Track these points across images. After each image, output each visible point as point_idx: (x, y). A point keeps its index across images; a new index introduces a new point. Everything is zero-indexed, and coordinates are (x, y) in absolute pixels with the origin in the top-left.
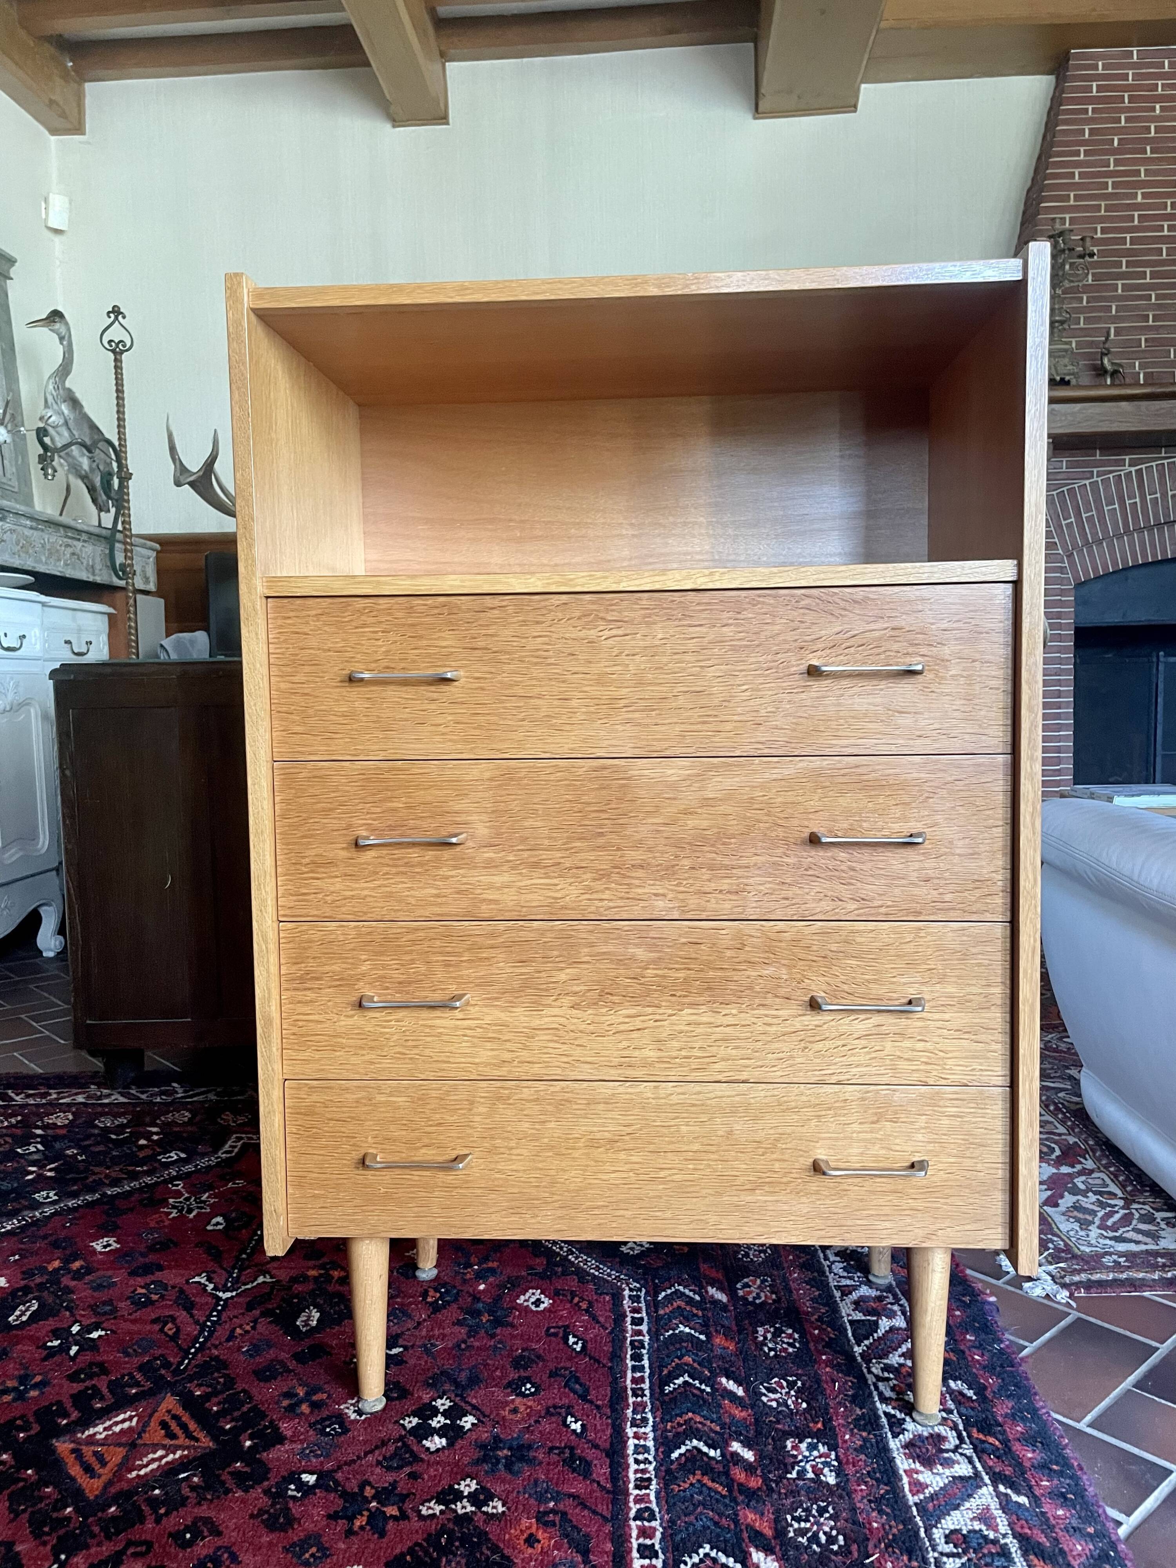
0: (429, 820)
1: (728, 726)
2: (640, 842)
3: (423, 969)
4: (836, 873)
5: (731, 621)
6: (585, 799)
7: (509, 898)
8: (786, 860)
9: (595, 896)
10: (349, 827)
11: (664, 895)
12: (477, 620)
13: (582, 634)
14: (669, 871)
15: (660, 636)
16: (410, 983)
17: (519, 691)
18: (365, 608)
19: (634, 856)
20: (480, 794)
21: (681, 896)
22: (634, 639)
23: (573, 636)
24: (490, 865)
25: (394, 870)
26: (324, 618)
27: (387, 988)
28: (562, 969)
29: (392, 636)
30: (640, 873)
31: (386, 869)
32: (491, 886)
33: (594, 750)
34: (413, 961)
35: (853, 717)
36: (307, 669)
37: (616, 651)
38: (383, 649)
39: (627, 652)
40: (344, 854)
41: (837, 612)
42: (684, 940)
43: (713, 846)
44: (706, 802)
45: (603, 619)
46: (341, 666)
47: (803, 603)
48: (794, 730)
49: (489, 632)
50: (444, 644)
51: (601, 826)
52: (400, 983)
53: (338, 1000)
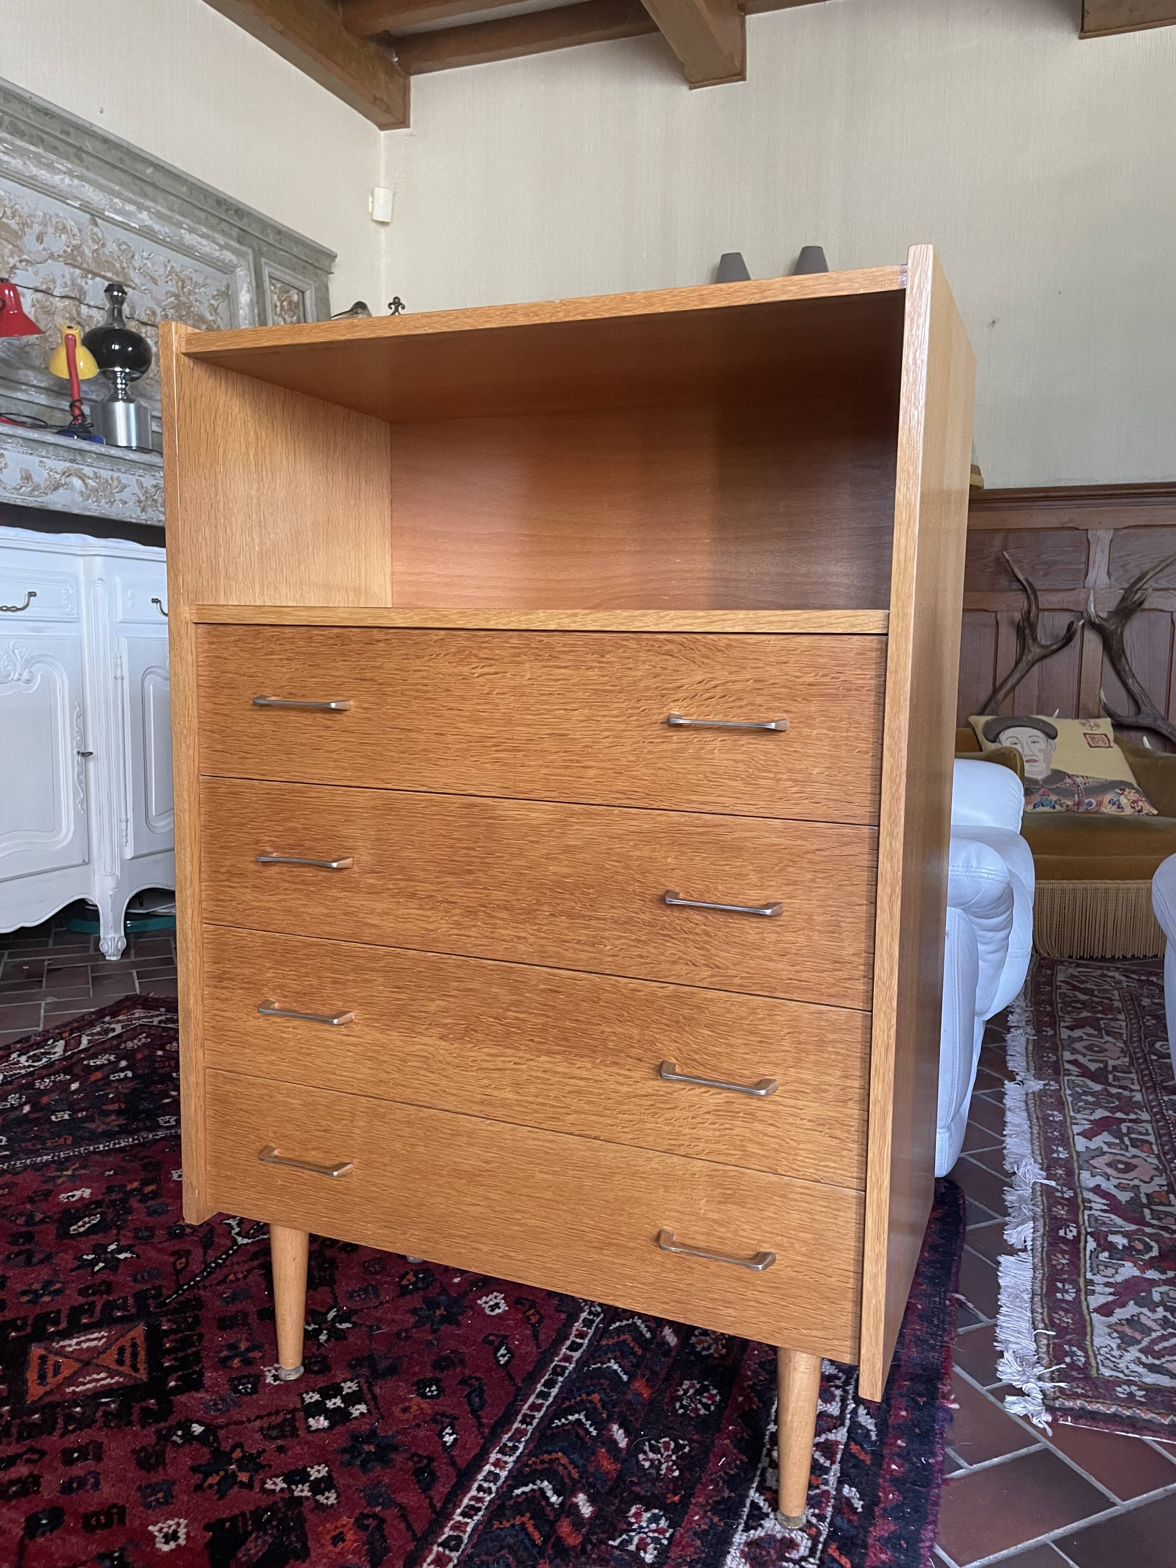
0: (323, 843)
1: (591, 773)
2: (504, 883)
3: (315, 982)
4: (691, 937)
5: (595, 664)
6: (456, 835)
7: (388, 924)
8: (642, 916)
9: (462, 932)
10: (257, 842)
11: (525, 938)
12: (366, 652)
13: (456, 670)
14: (530, 914)
15: (528, 676)
16: (305, 994)
17: (401, 724)
18: (273, 636)
19: (500, 895)
20: (365, 822)
21: (542, 942)
22: (504, 677)
23: (449, 672)
24: (373, 891)
25: (293, 886)
26: (240, 644)
27: (286, 997)
28: (433, 1000)
29: (295, 665)
30: (504, 915)
31: (287, 885)
32: (372, 911)
33: (466, 787)
34: (307, 975)
35: (713, 773)
36: (227, 691)
37: (486, 690)
38: (288, 676)
39: (497, 691)
40: (252, 866)
41: (698, 659)
42: (543, 986)
43: (572, 894)
44: (568, 850)
45: (476, 656)
46: (253, 690)
47: (665, 648)
48: (654, 782)
49: (378, 664)
50: (337, 674)
51: (470, 863)
52: (297, 993)
53: (247, 1002)
